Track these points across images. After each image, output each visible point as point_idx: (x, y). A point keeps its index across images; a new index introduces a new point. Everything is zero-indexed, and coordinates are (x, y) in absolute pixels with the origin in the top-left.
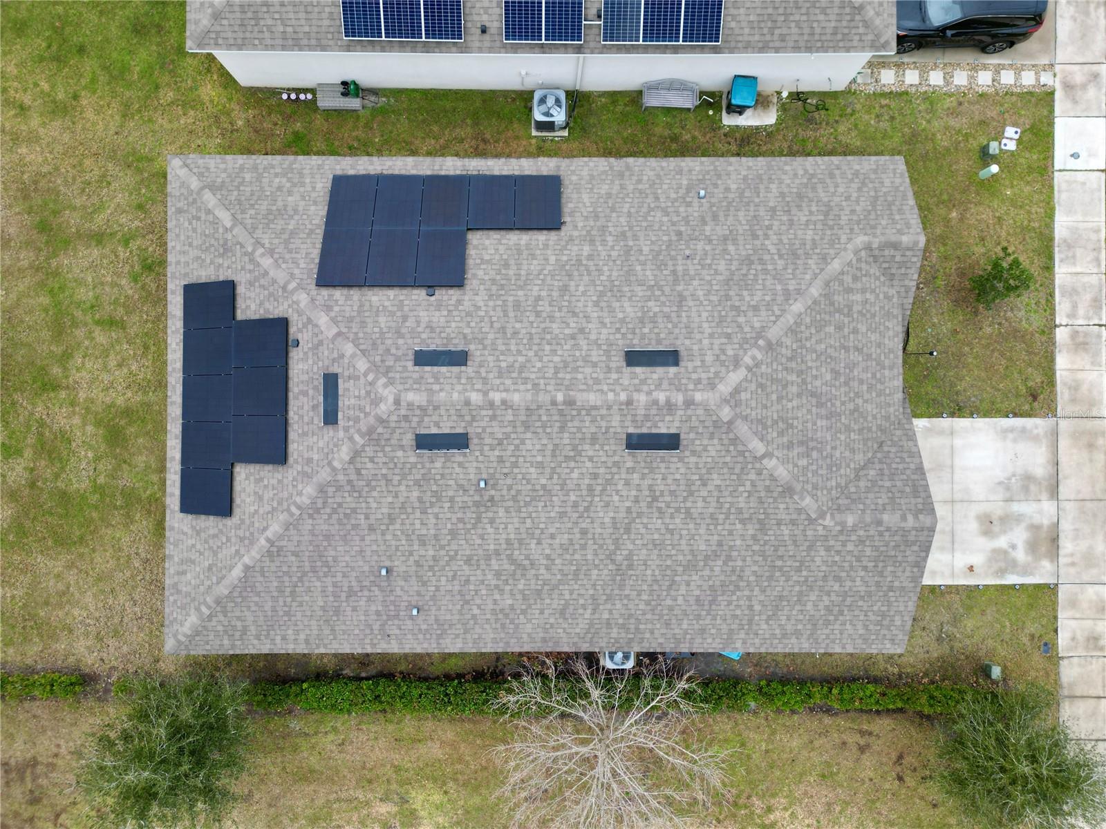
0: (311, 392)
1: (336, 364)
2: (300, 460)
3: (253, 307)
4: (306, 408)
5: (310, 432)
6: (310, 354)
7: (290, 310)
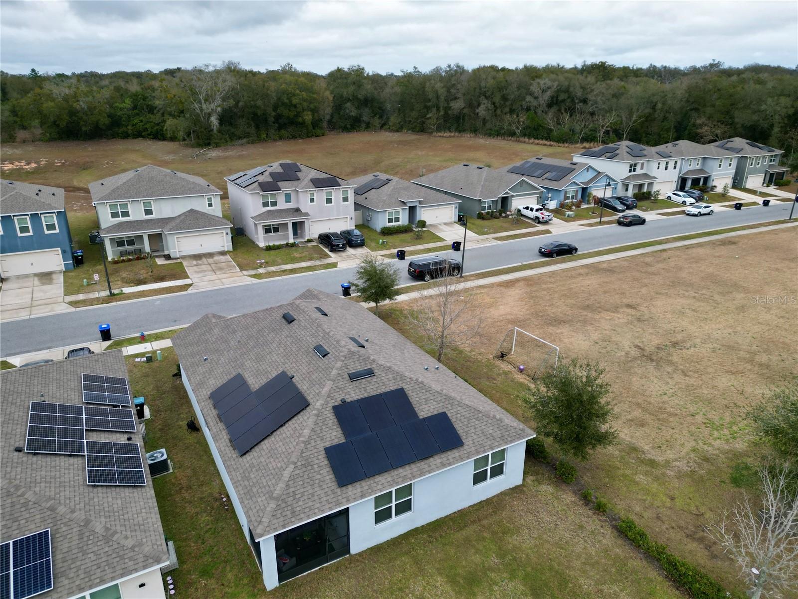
0: (363, 386)
1: (344, 377)
2: (397, 384)
3: (335, 434)
4: (372, 387)
5: (382, 381)
6: (345, 391)
7: (328, 409)
